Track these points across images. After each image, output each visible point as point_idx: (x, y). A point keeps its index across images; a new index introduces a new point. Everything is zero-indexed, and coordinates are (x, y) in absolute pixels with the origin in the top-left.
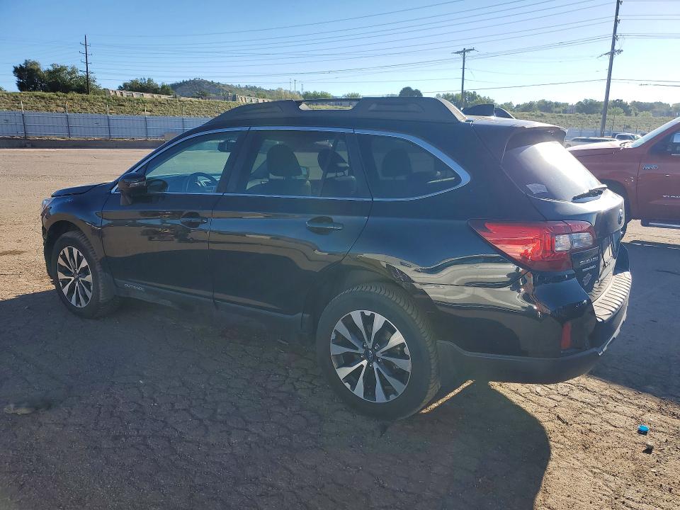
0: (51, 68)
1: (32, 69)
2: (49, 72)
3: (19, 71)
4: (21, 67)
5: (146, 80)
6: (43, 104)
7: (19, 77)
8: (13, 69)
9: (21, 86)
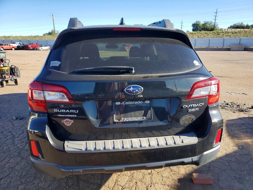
0: (204, 23)
1: (197, 24)
2: (203, 24)
3: (194, 25)
4: (194, 24)
5: (240, 24)
6: (192, 36)
7: (193, 27)
8: (192, 25)
9: (193, 30)
